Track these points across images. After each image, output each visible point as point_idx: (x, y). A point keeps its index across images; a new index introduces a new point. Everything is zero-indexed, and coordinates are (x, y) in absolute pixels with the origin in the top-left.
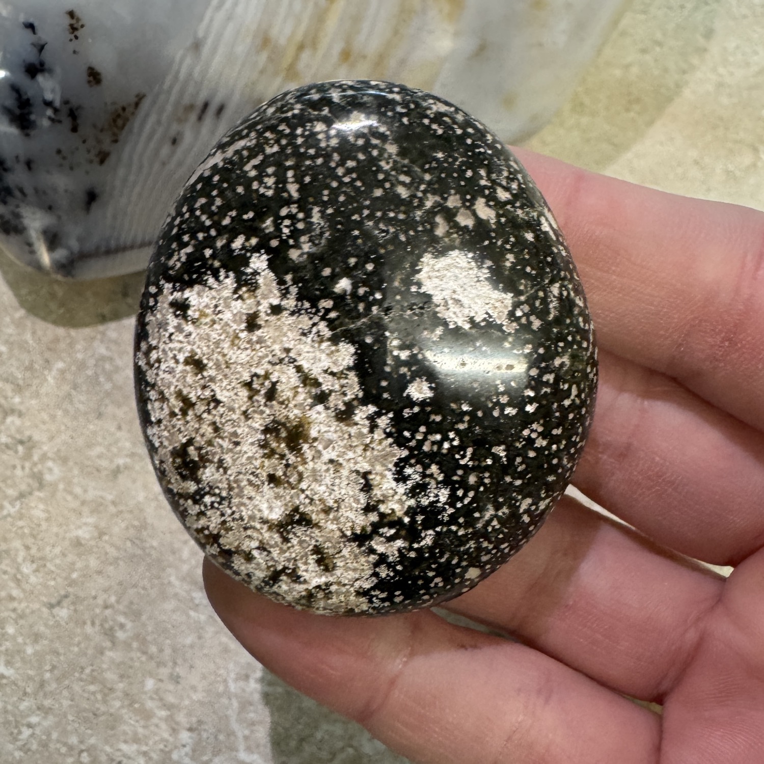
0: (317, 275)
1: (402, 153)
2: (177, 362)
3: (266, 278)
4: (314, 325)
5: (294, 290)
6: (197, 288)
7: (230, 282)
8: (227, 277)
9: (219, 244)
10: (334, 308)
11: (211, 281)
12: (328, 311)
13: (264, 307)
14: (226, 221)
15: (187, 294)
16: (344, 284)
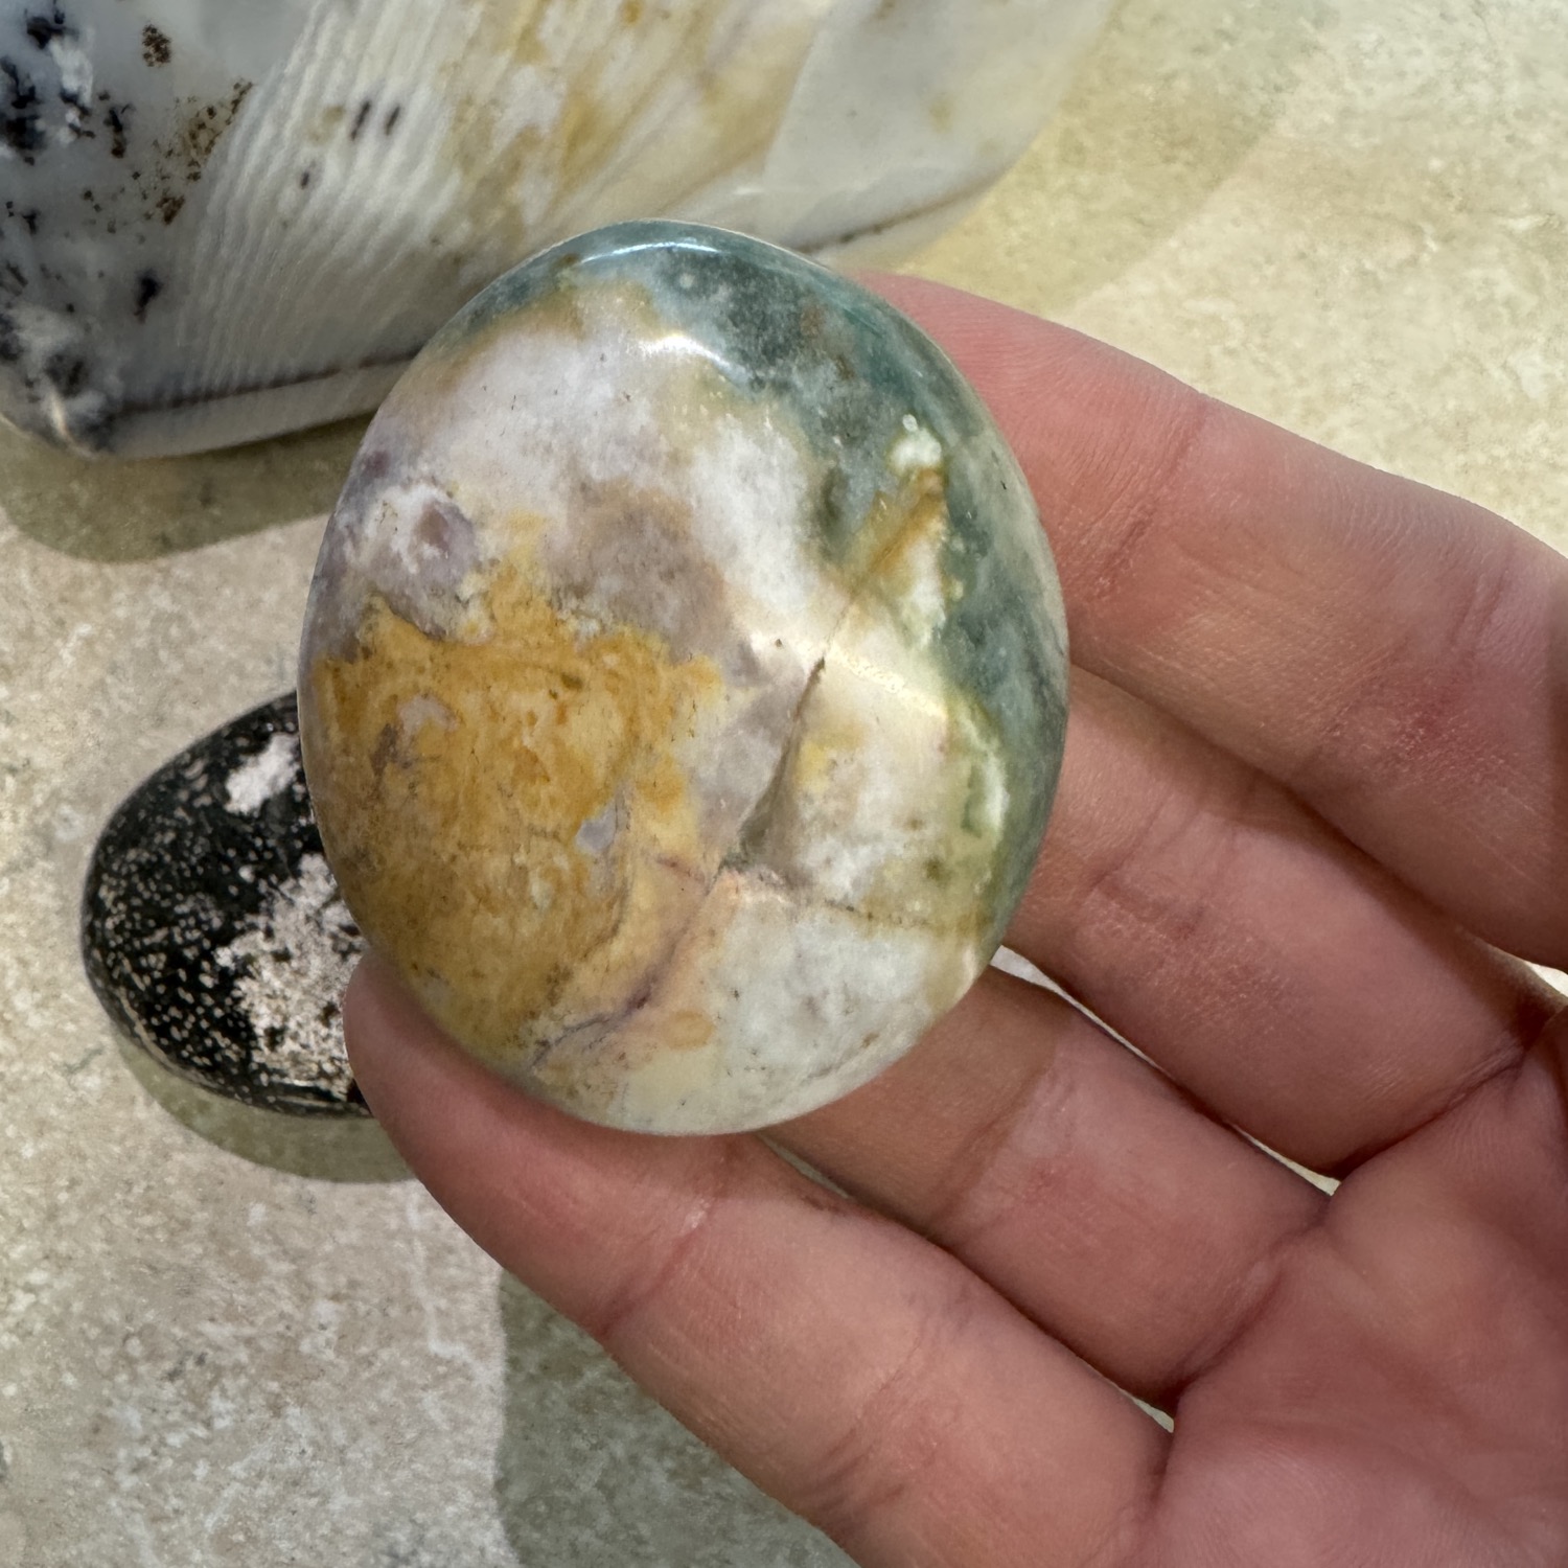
0: (237, 899)
1: (135, 844)
2: (328, 1036)
3: (239, 948)
4: (282, 895)
5: (250, 918)
6: (253, 1020)
7: (244, 985)
8: (239, 989)
9: (209, 1001)
10: (266, 878)
11: (244, 1005)
12: (270, 885)
13: (267, 947)
14: (189, 998)
15: (259, 1031)
16: (246, 873)
